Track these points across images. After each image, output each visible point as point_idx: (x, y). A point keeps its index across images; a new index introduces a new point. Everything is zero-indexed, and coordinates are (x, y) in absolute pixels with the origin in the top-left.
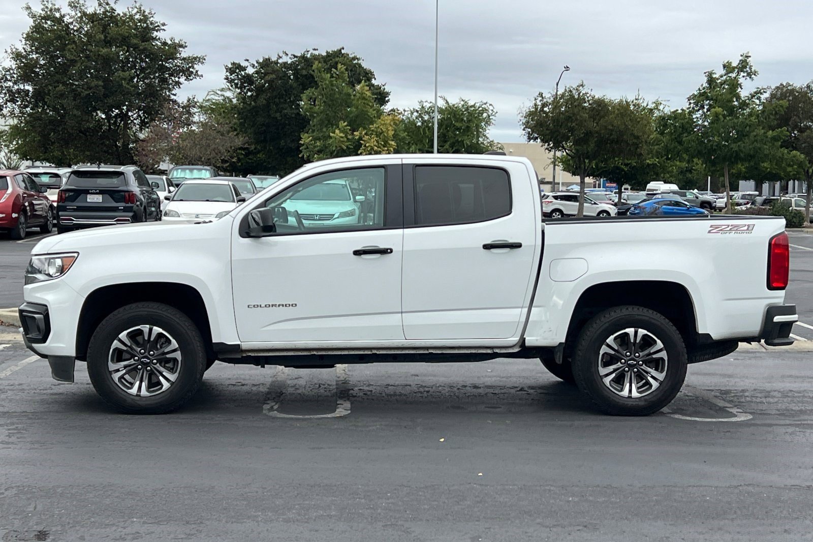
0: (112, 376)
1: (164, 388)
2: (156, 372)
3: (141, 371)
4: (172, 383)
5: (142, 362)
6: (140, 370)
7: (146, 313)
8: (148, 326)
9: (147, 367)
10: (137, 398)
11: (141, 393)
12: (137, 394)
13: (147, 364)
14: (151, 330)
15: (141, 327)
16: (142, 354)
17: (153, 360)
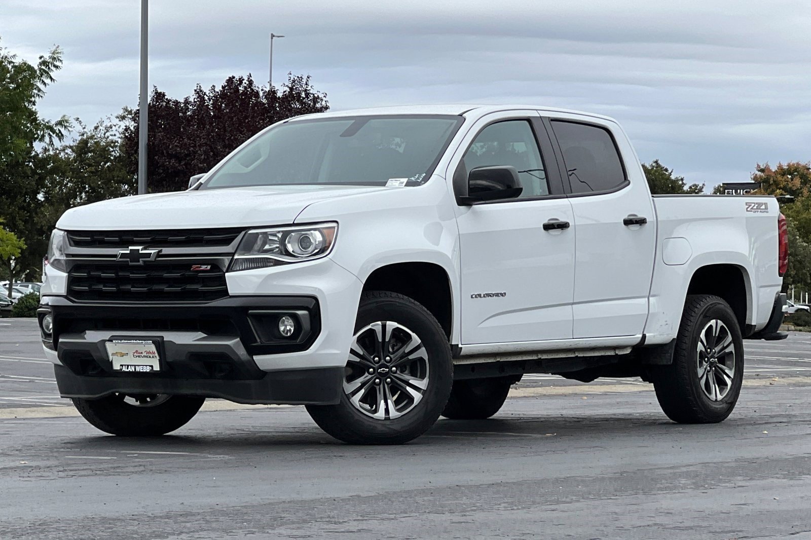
0: (351, 400)
1: (416, 402)
2: (399, 382)
3: (382, 386)
4: (424, 393)
5: (380, 373)
6: (379, 384)
7: (375, 305)
8: (379, 323)
9: (386, 379)
10: (388, 422)
11: (390, 416)
12: (385, 418)
13: (386, 375)
14: (384, 327)
15: (372, 326)
16: (377, 363)
17: (391, 368)
